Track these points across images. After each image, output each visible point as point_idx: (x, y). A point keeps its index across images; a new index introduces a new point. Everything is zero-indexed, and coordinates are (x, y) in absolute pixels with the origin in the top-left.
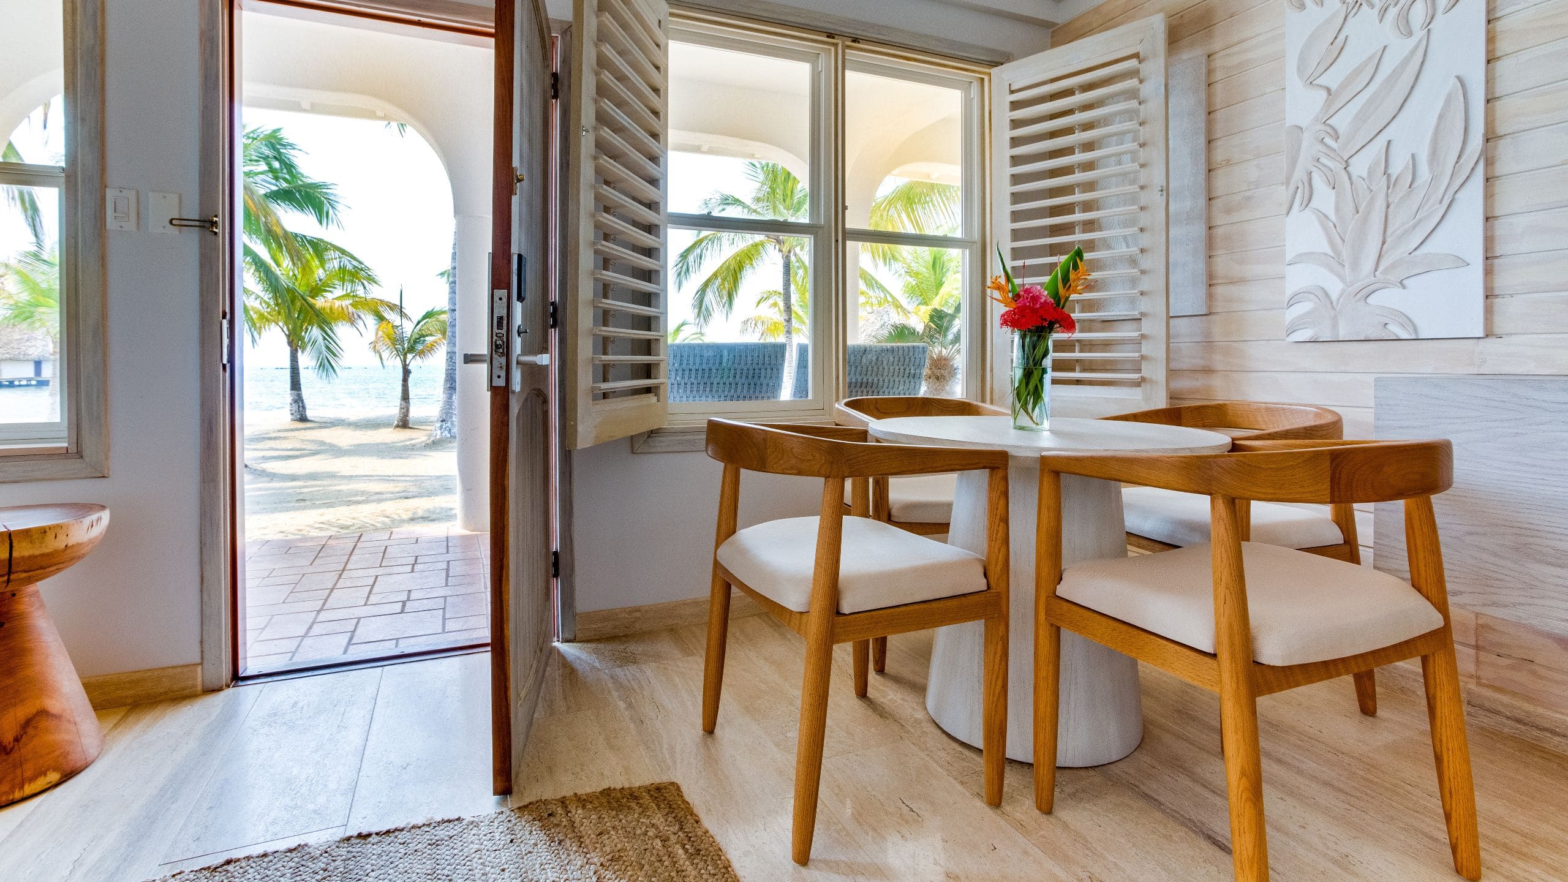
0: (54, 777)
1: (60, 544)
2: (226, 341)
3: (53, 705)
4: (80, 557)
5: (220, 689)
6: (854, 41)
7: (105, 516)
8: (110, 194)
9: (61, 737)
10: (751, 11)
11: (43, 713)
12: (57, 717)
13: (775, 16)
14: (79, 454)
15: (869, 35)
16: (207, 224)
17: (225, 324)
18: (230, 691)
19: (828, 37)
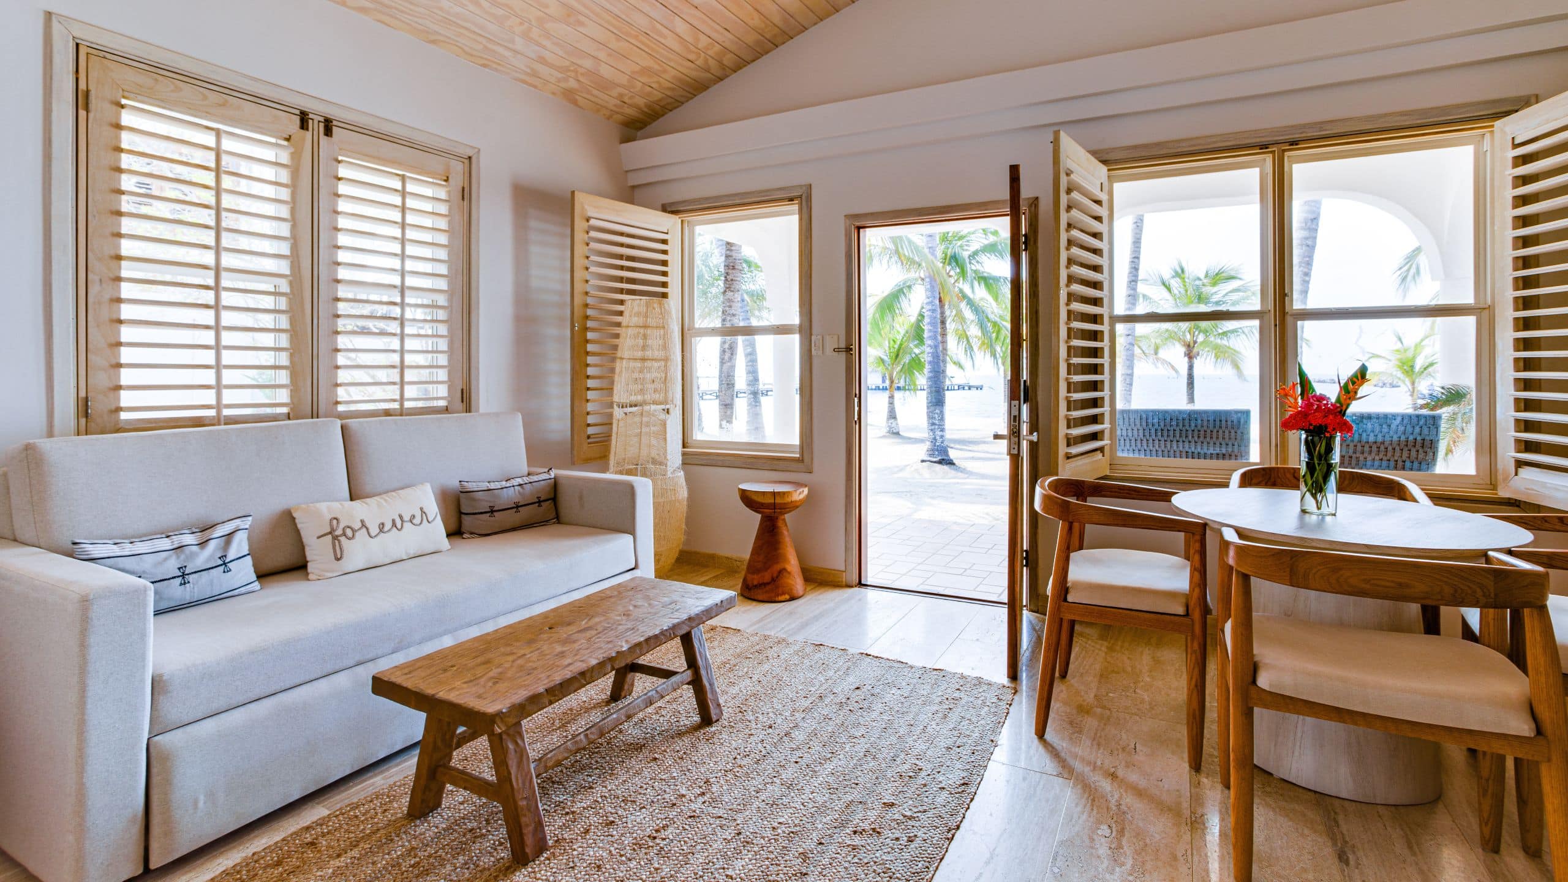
0: (787, 597)
1: (789, 500)
2: (856, 409)
3: (789, 568)
4: (797, 507)
5: (852, 587)
6: (1292, 145)
7: (806, 491)
8: (813, 338)
9: (790, 581)
10: (1179, 150)
11: (785, 569)
12: (789, 573)
13: (1201, 147)
14: (803, 461)
15: (1309, 135)
16: (848, 350)
17: (856, 400)
18: (857, 589)
19: (1261, 149)
